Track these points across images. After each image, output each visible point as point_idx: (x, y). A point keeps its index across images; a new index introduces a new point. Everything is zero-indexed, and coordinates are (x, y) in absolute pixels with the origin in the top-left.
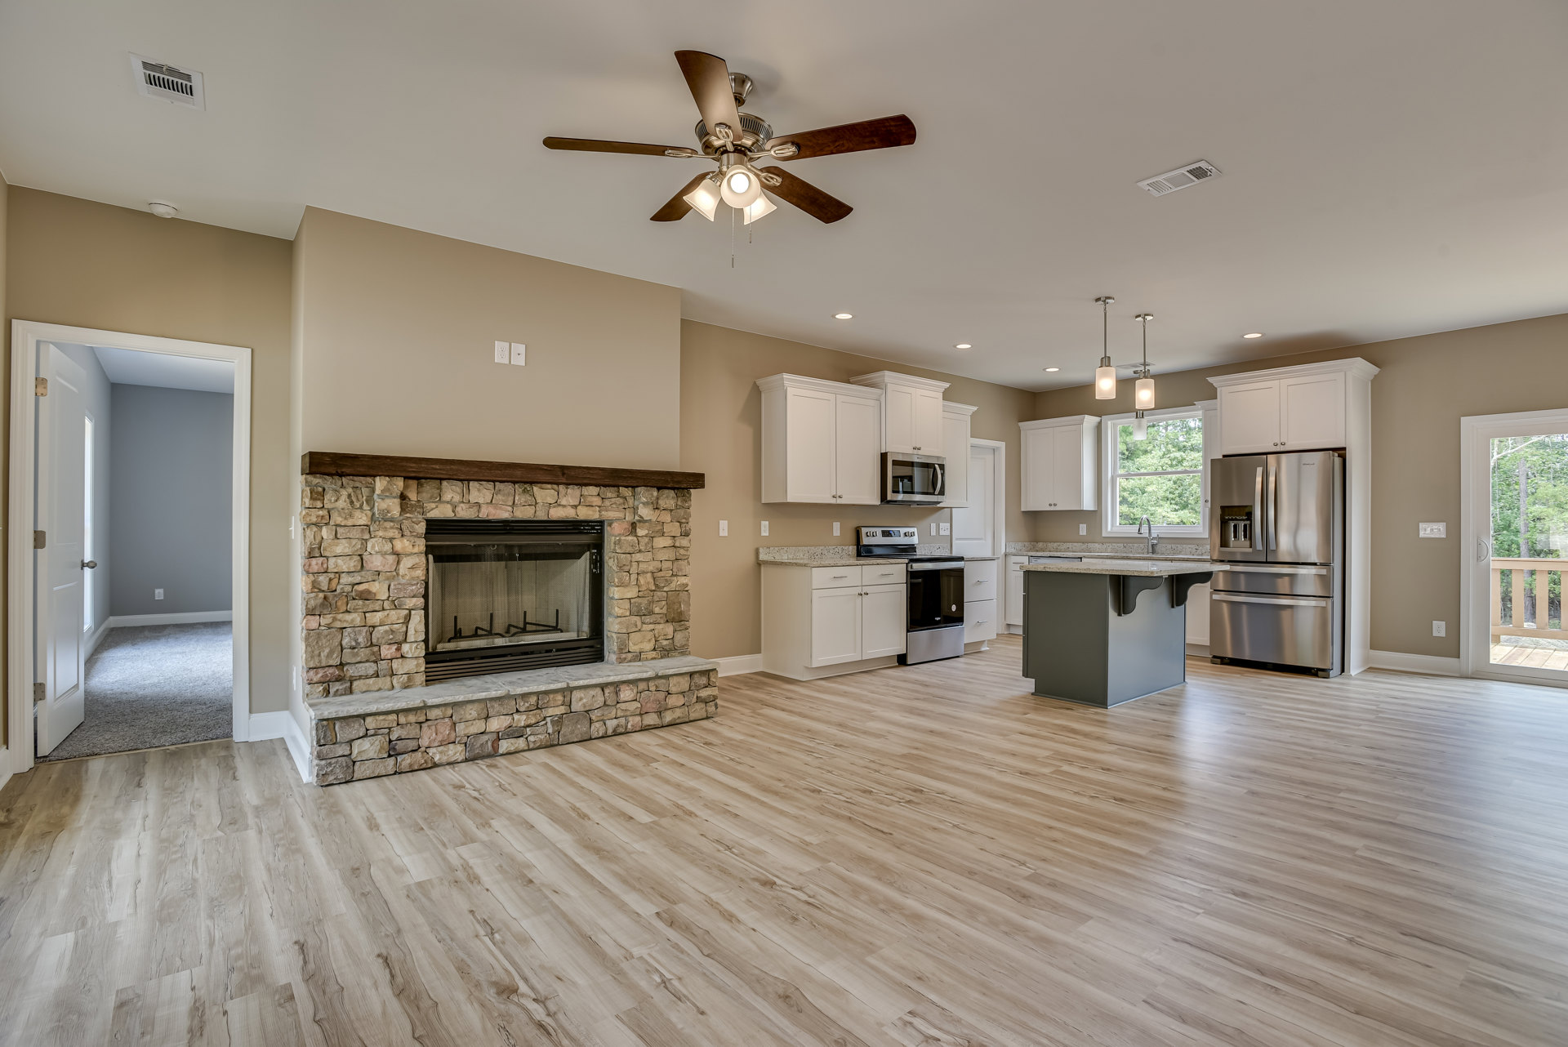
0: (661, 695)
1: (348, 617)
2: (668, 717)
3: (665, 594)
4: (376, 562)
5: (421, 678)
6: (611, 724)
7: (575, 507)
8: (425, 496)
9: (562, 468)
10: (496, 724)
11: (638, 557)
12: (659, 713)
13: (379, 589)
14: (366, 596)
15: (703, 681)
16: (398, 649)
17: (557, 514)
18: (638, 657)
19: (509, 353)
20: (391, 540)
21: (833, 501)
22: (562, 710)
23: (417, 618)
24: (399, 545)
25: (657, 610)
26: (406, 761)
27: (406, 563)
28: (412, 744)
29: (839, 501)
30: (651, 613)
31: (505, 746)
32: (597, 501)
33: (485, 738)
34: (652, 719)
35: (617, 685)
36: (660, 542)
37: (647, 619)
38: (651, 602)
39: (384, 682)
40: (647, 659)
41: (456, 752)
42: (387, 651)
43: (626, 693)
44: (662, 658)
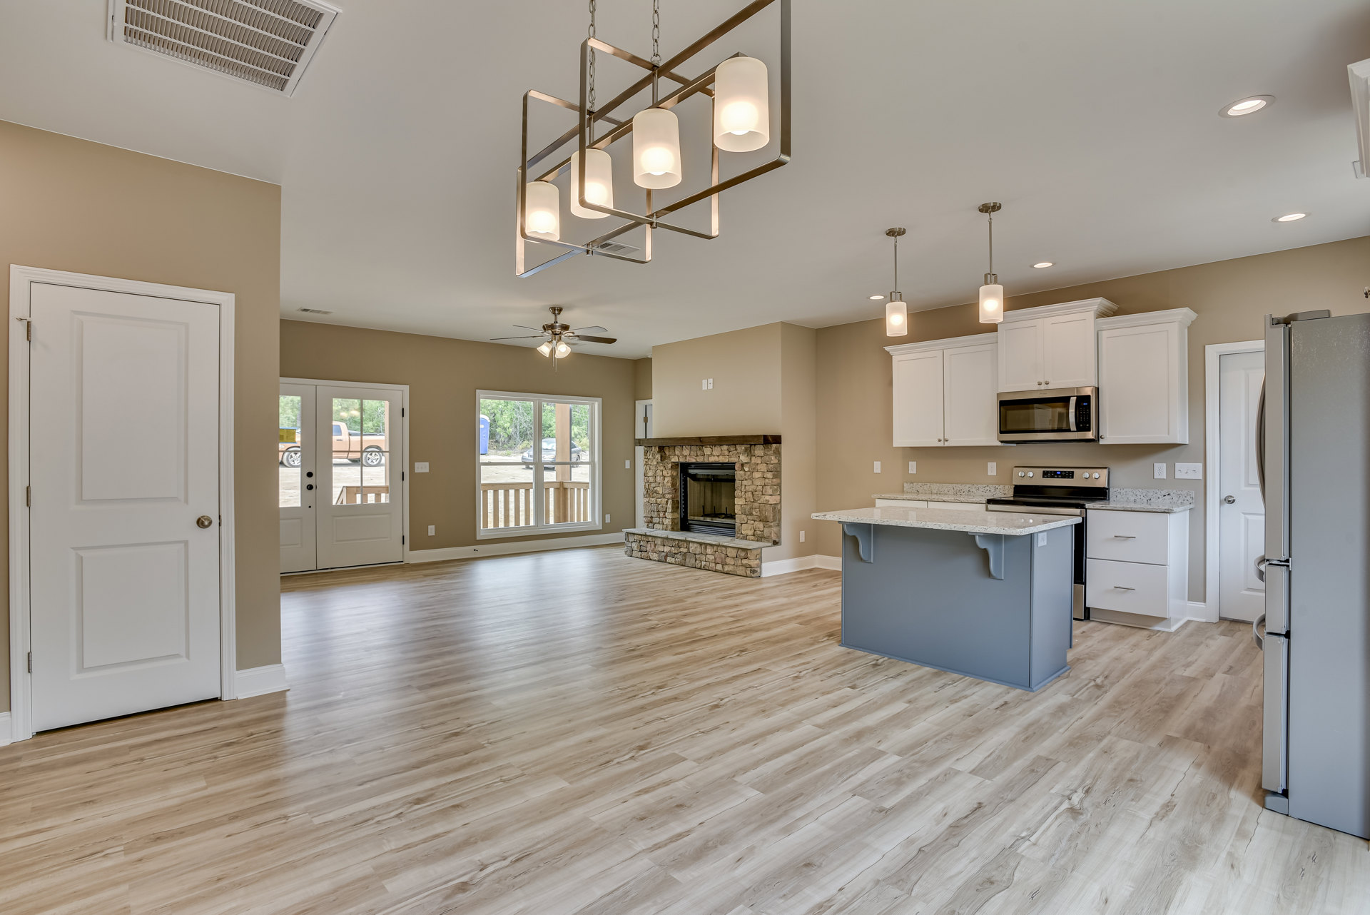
0: (723, 556)
1: (653, 499)
2: (727, 569)
3: (758, 505)
4: (658, 479)
5: (670, 527)
6: (703, 563)
7: (718, 456)
8: (671, 453)
9: (700, 438)
10: (667, 549)
11: (745, 483)
12: (723, 565)
13: (660, 489)
14: (656, 492)
15: (743, 554)
16: (664, 514)
17: (712, 459)
18: (745, 538)
19: (707, 384)
20: (662, 471)
21: (941, 444)
22: (685, 550)
23: (670, 501)
24: (665, 473)
25: (754, 513)
26: (644, 554)
27: (667, 479)
28: (645, 549)
29: (947, 444)
30: (751, 514)
31: (669, 559)
32: (726, 453)
33: (663, 554)
34: (719, 567)
35: (706, 544)
36: (757, 475)
37: (750, 517)
38: (751, 508)
39: (660, 526)
40: (749, 540)
41: (655, 556)
42: (661, 515)
43: (709, 550)
44: (757, 541)
